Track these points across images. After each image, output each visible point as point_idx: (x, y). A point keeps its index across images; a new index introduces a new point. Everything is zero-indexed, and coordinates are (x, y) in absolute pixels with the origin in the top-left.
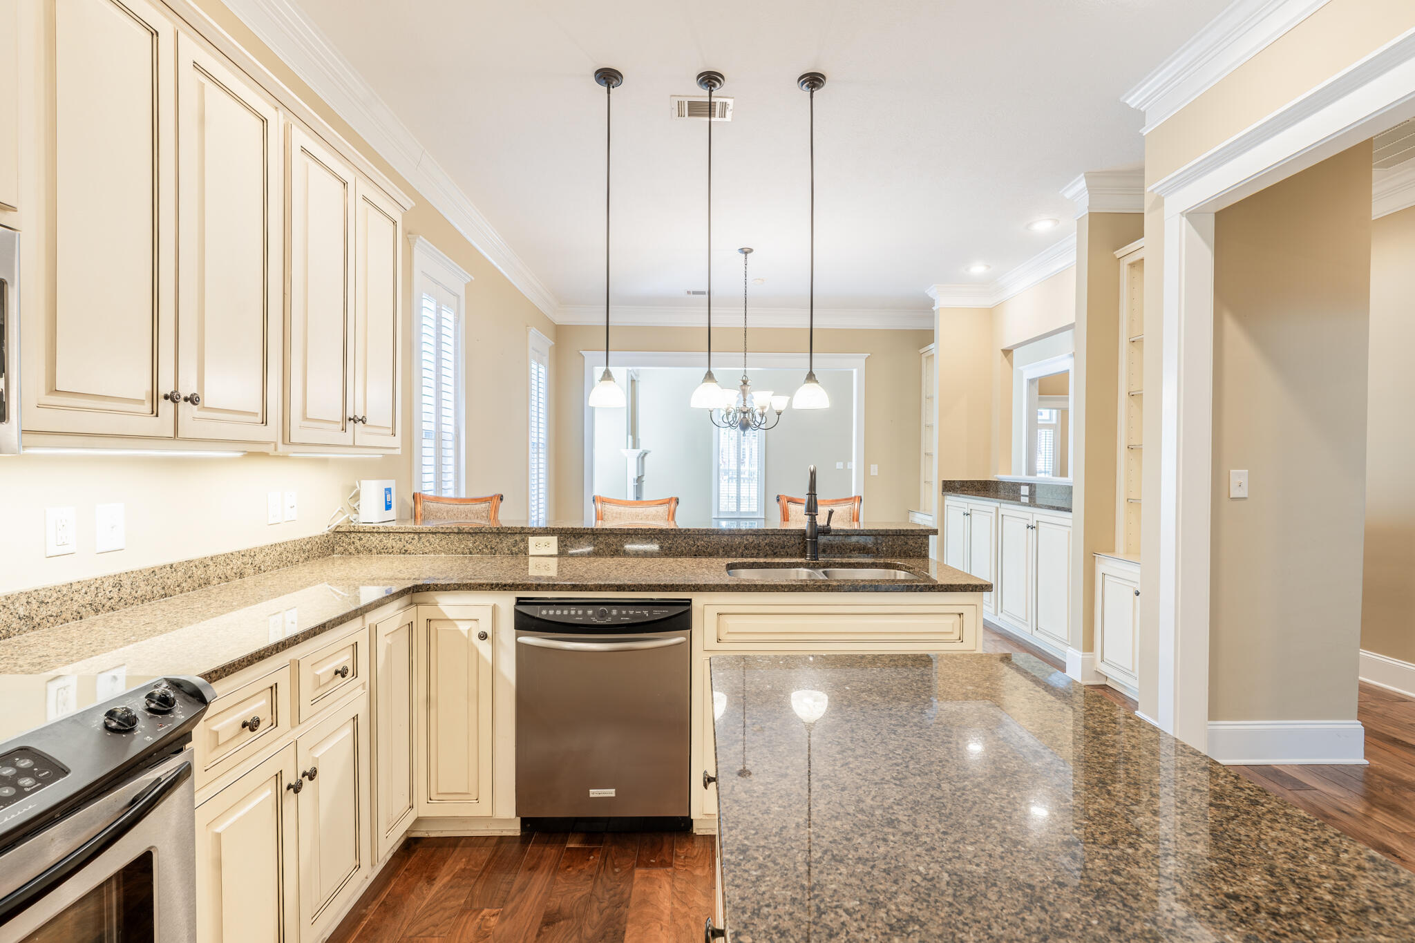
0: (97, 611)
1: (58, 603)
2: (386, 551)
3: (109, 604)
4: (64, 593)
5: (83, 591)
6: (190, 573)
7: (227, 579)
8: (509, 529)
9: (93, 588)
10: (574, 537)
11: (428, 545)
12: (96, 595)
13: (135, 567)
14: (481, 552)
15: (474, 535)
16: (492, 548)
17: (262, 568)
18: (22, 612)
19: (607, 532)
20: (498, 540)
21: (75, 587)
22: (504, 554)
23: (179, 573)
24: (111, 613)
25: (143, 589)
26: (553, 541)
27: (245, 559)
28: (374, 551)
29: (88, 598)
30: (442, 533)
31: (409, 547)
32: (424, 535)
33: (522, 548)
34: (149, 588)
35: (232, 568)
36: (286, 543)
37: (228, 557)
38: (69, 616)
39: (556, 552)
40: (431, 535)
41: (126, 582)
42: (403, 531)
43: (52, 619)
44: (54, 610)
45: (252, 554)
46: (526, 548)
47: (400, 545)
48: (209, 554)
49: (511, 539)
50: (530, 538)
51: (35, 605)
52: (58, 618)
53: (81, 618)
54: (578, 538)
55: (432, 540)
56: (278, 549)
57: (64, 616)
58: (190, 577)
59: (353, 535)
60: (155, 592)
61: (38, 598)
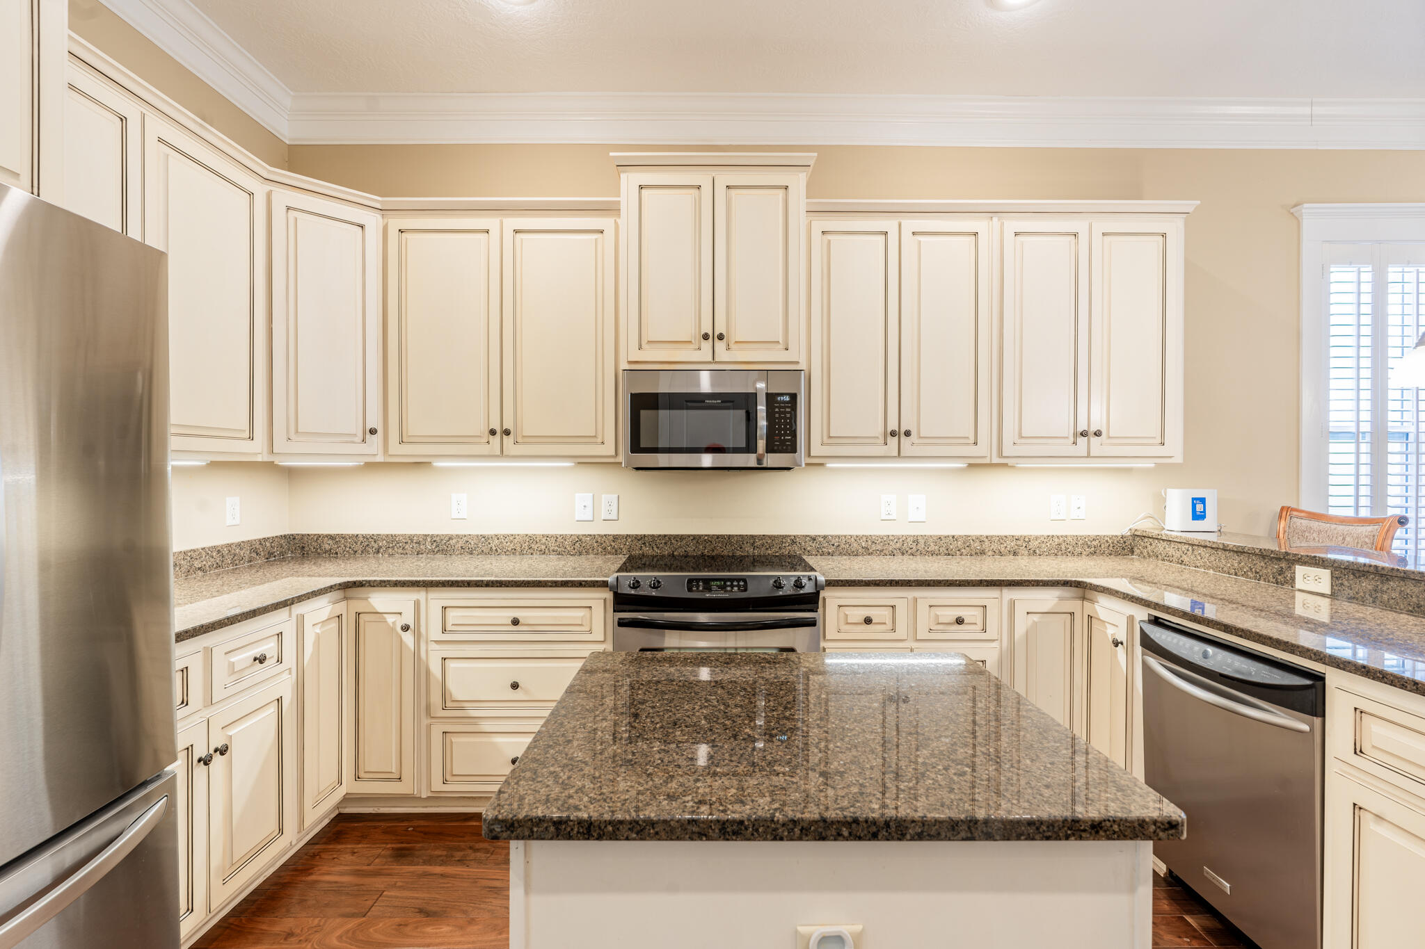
0: (903, 554)
1: (882, 544)
2: (1168, 559)
3: (910, 551)
4: (886, 540)
5: (895, 541)
6: (968, 544)
7: (1001, 554)
8: (1272, 551)
9: (901, 540)
10: (1353, 574)
11: (1199, 558)
12: (903, 545)
13: (928, 533)
14: (1245, 575)
15: (1239, 554)
16: (1256, 573)
17: (1037, 551)
18: (863, 544)
19: (1399, 575)
20: (1262, 564)
21: (891, 538)
22: (1269, 582)
23: (959, 543)
24: (911, 557)
25: (933, 547)
26: (1325, 574)
27: (1019, 543)
28: (1160, 557)
29: (898, 545)
30: (1212, 548)
31: (1185, 558)
32: (1196, 547)
33: (1288, 578)
34: (937, 547)
35: (1006, 547)
36: (1066, 536)
37: (1002, 539)
38: (887, 553)
39: (1328, 591)
40: (1202, 549)
41: (922, 541)
42: (1179, 541)
43: (878, 552)
44: (879, 547)
45: (1027, 540)
46: (1293, 579)
47: (1178, 554)
48: (985, 534)
49: (1276, 564)
50: (1297, 566)
51: (870, 543)
52: (881, 552)
53: (894, 555)
54: (1359, 577)
55: (1203, 553)
56: (1056, 540)
57: (884, 552)
58: (968, 546)
59: (1146, 540)
60: (941, 551)
61: (872, 540)
